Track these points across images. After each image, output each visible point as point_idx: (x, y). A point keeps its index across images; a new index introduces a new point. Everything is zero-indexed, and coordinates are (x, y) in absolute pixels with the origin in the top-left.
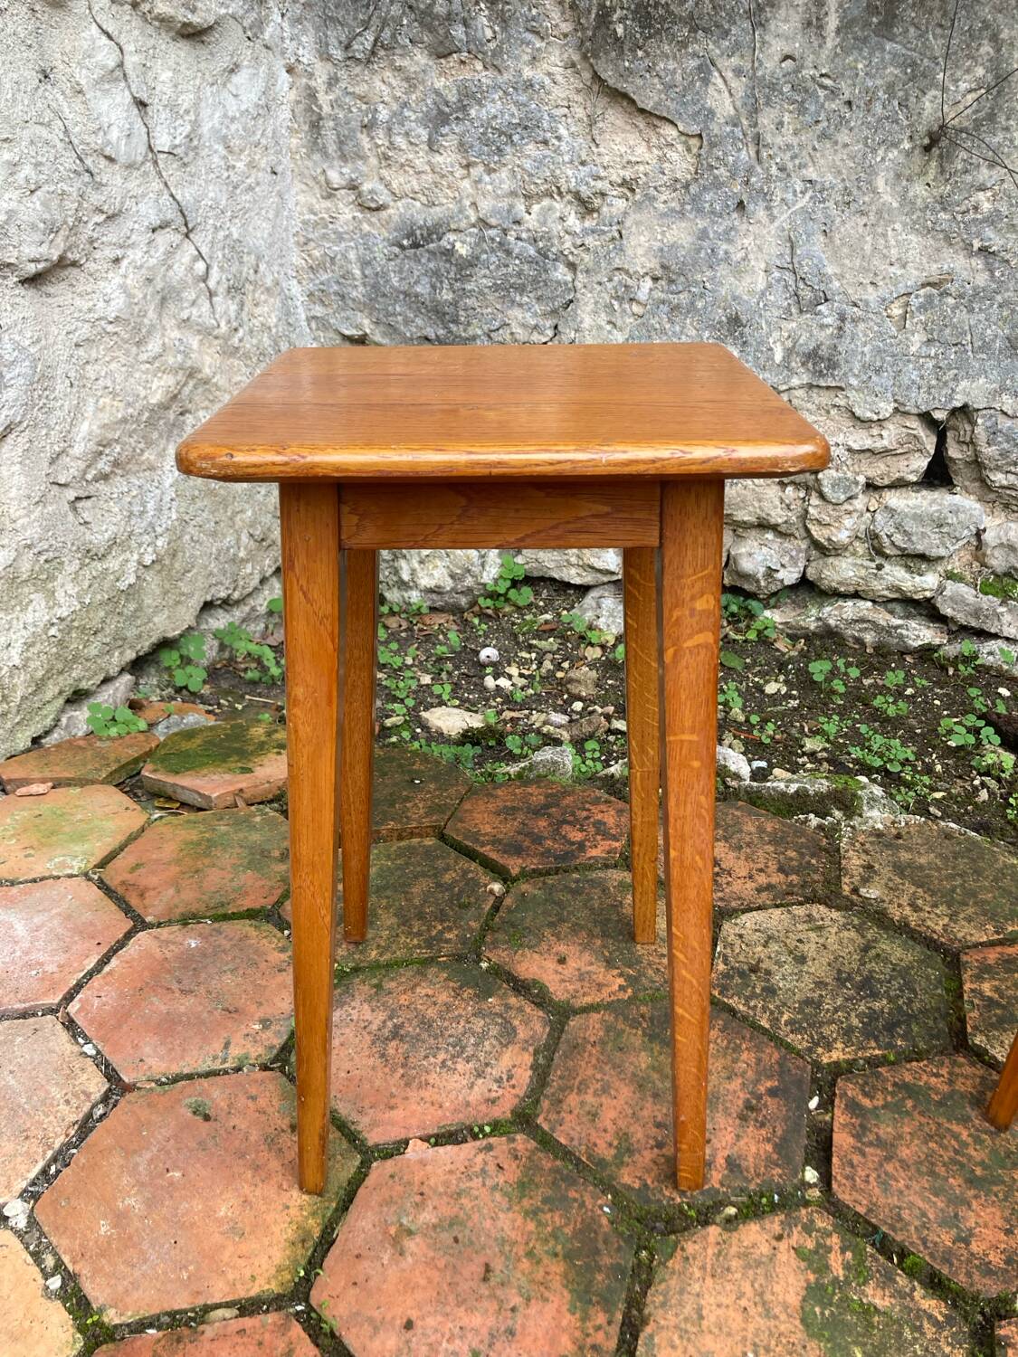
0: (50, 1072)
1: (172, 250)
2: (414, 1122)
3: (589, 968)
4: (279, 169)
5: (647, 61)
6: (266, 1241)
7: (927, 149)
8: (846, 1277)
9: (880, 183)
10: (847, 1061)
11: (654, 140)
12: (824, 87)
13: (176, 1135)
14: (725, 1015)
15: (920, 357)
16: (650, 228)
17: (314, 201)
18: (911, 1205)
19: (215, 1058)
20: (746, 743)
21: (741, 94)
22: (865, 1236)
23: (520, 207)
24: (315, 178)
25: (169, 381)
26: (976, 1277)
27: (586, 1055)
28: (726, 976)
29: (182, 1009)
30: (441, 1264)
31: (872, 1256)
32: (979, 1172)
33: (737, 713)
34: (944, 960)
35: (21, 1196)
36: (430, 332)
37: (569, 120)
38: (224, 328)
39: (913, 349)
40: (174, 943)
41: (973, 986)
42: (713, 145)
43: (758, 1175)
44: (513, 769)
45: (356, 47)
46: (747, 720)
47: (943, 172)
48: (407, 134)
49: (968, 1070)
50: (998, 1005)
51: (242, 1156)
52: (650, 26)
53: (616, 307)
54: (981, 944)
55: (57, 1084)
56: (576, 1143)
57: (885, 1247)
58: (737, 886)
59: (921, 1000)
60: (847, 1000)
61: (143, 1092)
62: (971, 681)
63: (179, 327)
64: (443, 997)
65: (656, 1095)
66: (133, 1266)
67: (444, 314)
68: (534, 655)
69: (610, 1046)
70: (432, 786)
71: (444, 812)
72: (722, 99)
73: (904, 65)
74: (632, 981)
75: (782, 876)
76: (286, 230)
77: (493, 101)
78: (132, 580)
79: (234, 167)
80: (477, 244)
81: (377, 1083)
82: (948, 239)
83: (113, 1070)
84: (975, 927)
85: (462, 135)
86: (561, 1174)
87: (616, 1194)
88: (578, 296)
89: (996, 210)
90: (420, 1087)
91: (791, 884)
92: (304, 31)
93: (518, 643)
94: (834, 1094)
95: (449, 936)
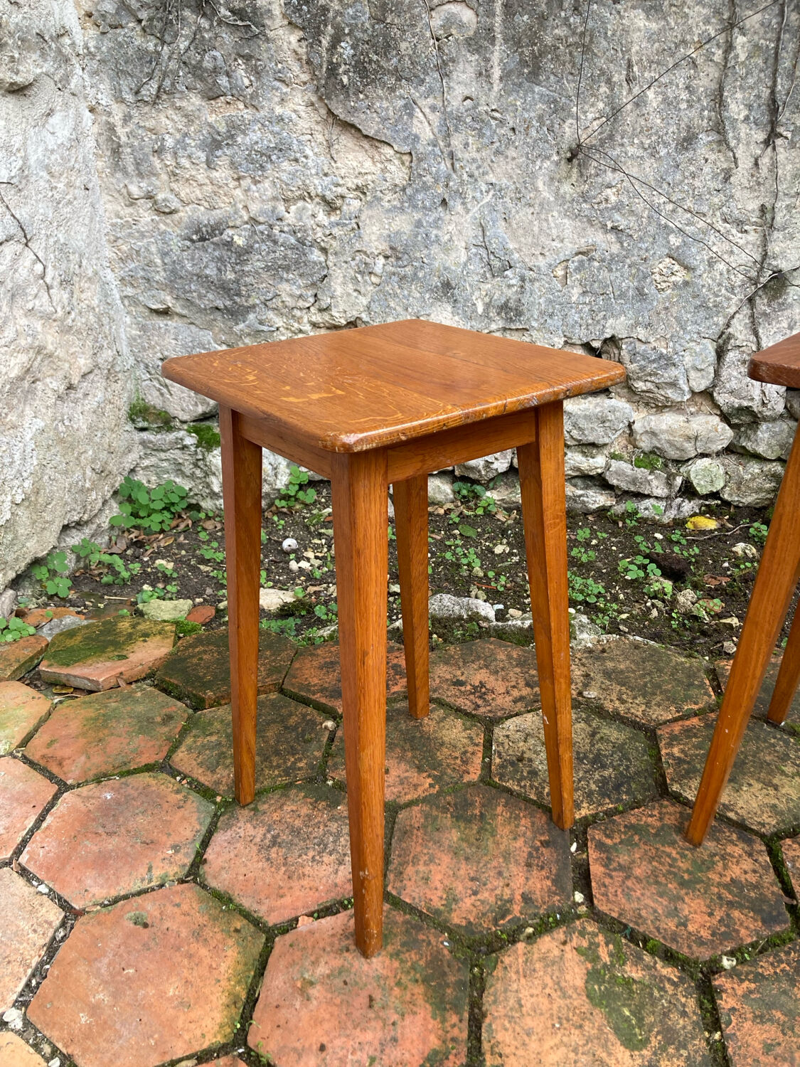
0: (16, 911)
1: (17, 257)
2: (300, 904)
3: (406, 774)
4: (90, 186)
5: (367, 101)
6: (207, 1008)
7: (570, 160)
8: (611, 962)
9: (540, 184)
10: (592, 815)
11: (377, 157)
12: (495, 119)
13: (125, 942)
14: (505, 795)
15: (579, 304)
16: (380, 221)
17: (120, 208)
18: (646, 906)
19: (143, 880)
20: (487, 592)
21: (437, 124)
22: (619, 932)
23: (281, 207)
24: (119, 191)
25: (23, 358)
26: (695, 947)
27: (414, 837)
28: (502, 766)
29: (110, 847)
30: (338, 1001)
31: (626, 944)
32: (686, 876)
33: (478, 571)
34: (646, 735)
35: (14, 1005)
36: (220, 304)
37: (313, 144)
38: (60, 313)
39: (574, 299)
40: (93, 798)
41: (667, 751)
42: (420, 160)
43: (544, 903)
44: (326, 632)
45: (144, 92)
46: (486, 575)
47: (582, 175)
48: (189, 157)
49: (671, 809)
50: (684, 761)
51: (178, 949)
52: (367, 77)
53: (360, 279)
54: (668, 721)
55: (24, 918)
56: (417, 900)
57: (633, 937)
58: (500, 701)
59: (635, 766)
60: (586, 772)
61: (92, 915)
62: (635, 531)
63: (26, 316)
64: (305, 811)
65: (467, 859)
66: (113, 1042)
67: (230, 289)
68: (324, 541)
69: (429, 829)
70: (268, 653)
71: (280, 672)
72: (424, 127)
73: (549, 103)
74: (438, 779)
75: (529, 689)
76: (99, 231)
77: (254, 131)
78: (8, 516)
79: (56, 188)
80: (250, 237)
81: (267, 881)
82: (590, 221)
83: (65, 901)
84: (663, 710)
85: (232, 156)
86: (410, 923)
87: (450, 932)
88: (331, 272)
89: (620, 201)
90: (299, 878)
91: (536, 695)
92: (101, 81)
93: (310, 533)
94: (587, 839)
95: (301, 765)
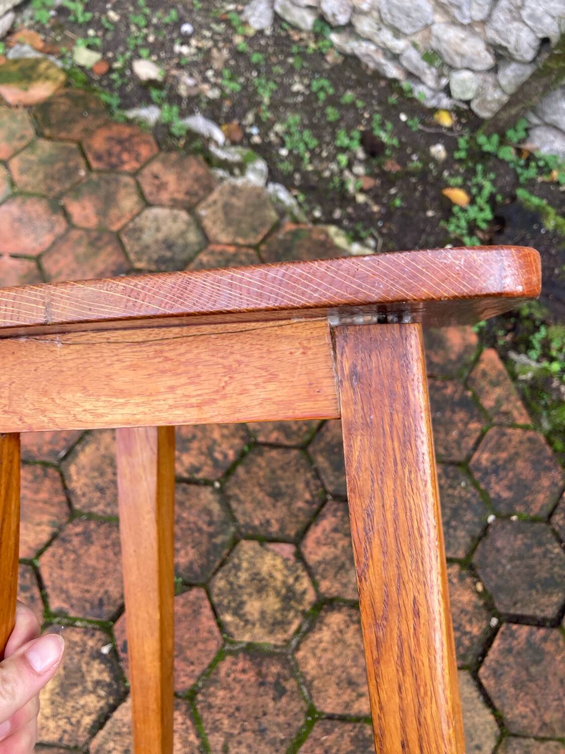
2: (9, 249)
3: (91, 214)
14: (118, 243)
27: (69, 243)
28: (130, 229)
34: (203, 245)
54: (222, 243)
56: (46, 269)
64: (41, 212)
65: (78, 262)
68: (210, 35)
69: (76, 243)
75: (183, 196)
90: (17, 239)
91: (184, 200)
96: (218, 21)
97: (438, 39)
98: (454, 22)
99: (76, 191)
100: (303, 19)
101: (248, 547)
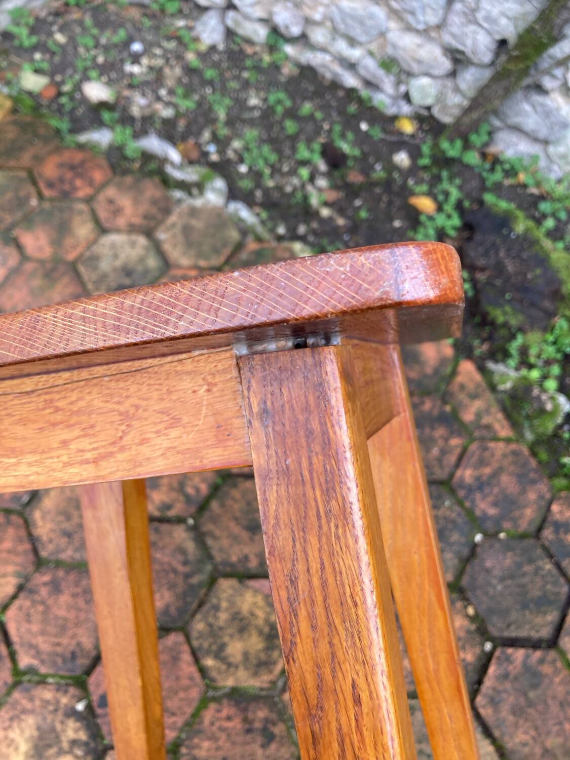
14: (74, 273)
27: (23, 276)
34: (164, 270)
54: (183, 267)
69: (30, 276)
75: (141, 221)
96: (169, 38)
97: (395, 46)
98: (409, 28)
99: (28, 221)
100: (255, 32)
101: (226, 586)
